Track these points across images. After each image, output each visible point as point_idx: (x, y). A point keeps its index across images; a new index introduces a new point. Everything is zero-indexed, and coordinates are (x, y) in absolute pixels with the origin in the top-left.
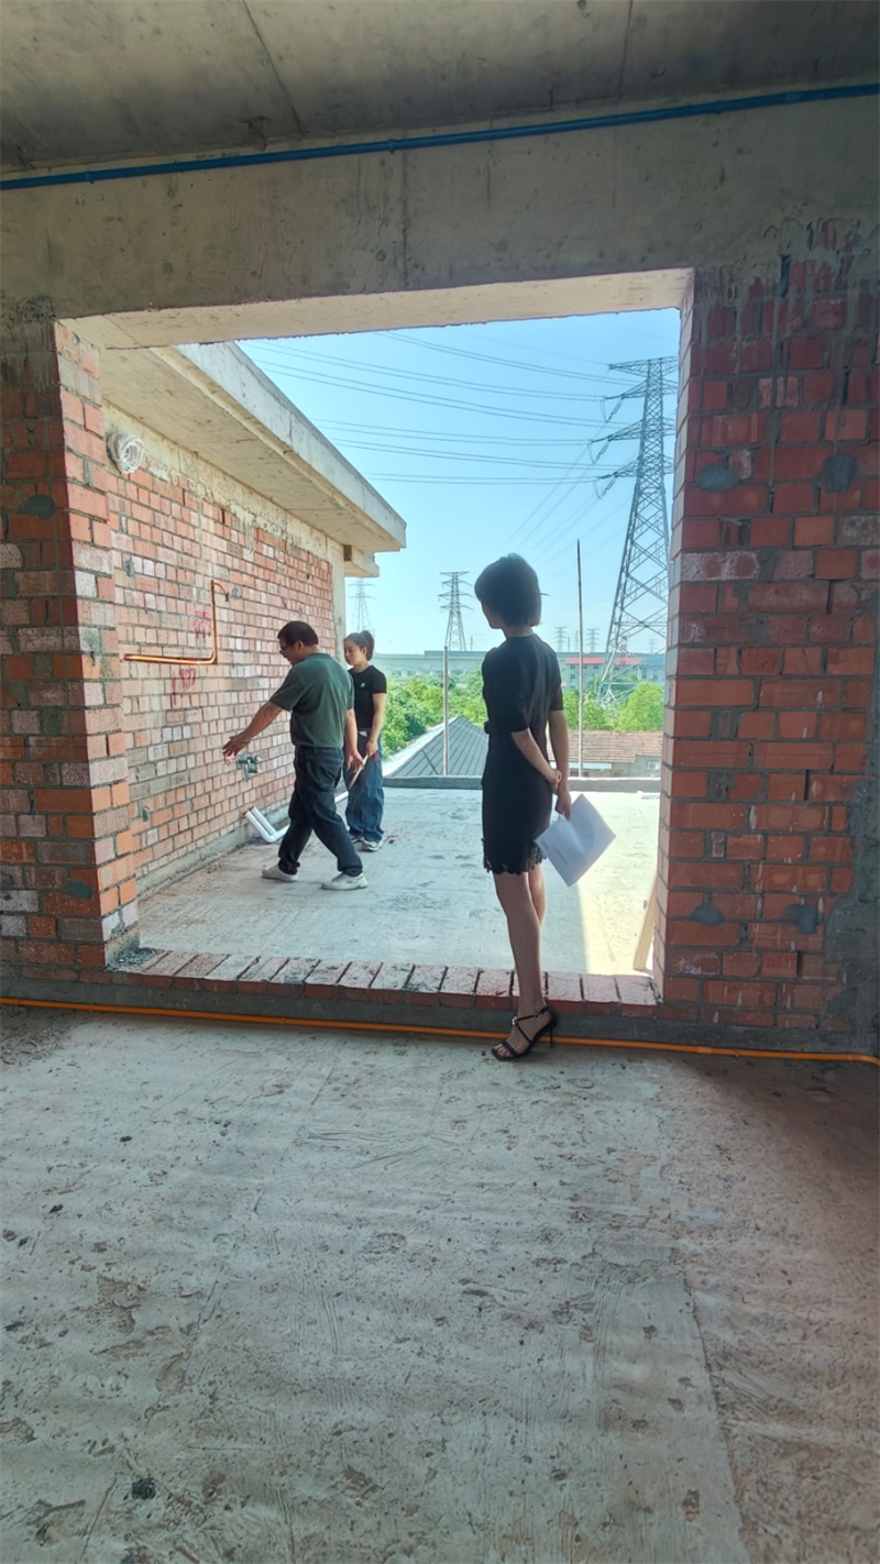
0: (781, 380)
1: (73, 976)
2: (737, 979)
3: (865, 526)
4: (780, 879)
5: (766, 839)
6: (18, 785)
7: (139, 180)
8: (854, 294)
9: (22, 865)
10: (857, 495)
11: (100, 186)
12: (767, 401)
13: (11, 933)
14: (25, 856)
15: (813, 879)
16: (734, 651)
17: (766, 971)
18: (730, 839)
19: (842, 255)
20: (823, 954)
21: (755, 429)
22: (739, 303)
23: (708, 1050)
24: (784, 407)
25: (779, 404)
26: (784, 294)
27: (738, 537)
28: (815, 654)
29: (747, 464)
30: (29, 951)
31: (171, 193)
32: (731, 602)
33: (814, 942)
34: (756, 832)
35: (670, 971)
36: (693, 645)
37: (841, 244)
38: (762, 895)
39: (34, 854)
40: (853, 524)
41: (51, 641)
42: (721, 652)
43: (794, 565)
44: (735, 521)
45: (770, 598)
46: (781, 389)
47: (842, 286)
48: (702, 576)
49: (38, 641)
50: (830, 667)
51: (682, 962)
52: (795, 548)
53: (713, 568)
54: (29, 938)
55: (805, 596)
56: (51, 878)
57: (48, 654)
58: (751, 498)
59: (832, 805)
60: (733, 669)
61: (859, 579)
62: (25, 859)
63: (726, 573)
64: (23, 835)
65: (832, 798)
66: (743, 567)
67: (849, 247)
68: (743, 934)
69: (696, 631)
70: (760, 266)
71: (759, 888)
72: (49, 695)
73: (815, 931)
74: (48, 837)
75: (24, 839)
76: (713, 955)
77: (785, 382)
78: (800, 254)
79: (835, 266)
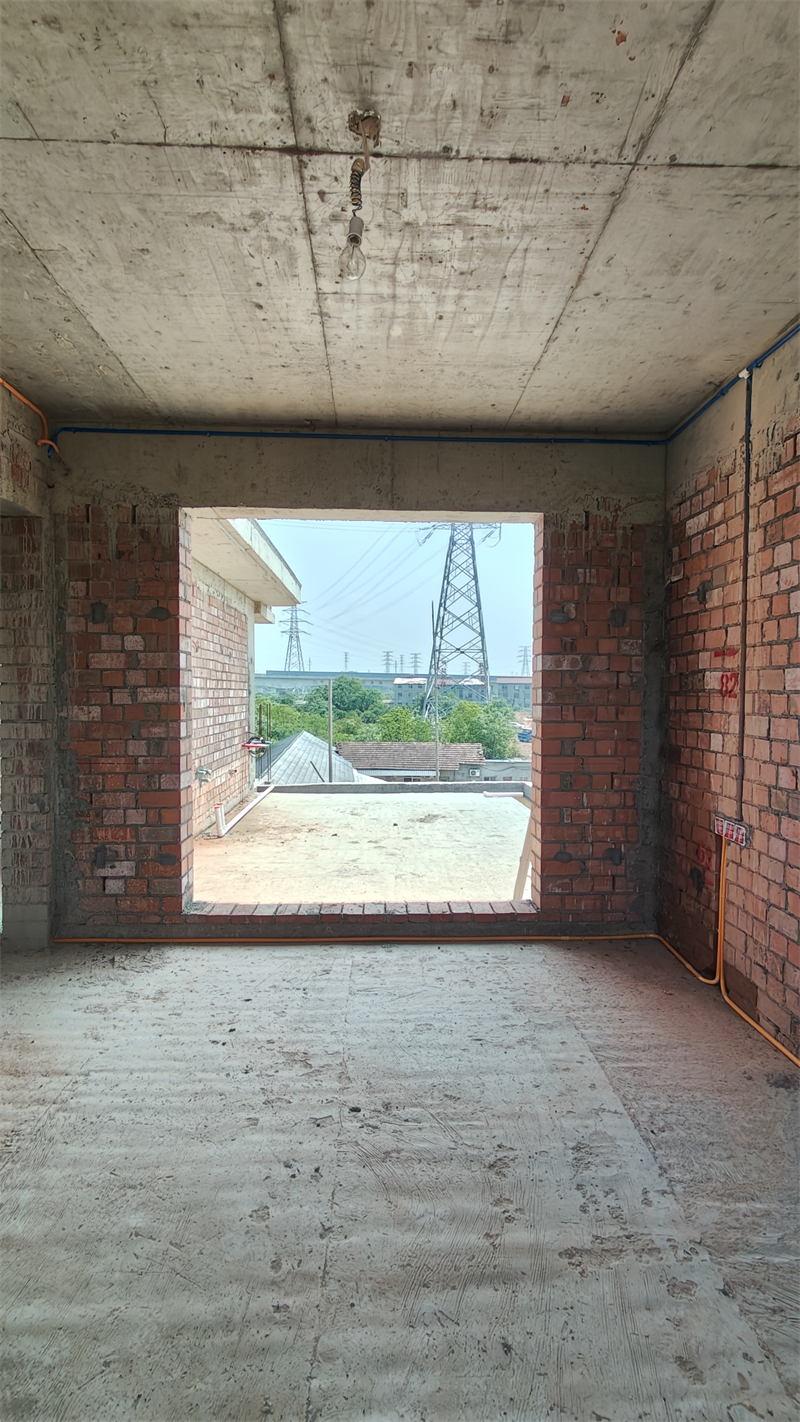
0: (588, 570)
1: (158, 919)
2: (581, 894)
3: (632, 645)
4: (601, 834)
5: (592, 812)
6: (127, 790)
7: (238, 438)
8: (620, 532)
9: (126, 844)
10: (628, 629)
11: (213, 438)
12: (581, 580)
13: (112, 892)
14: (128, 836)
15: (618, 834)
16: (571, 707)
17: (596, 888)
18: (574, 812)
19: (614, 514)
20: (626, 877)
21: (576, 594)
22: (566, 532)
23: (567, 938)
24: (589, 584)
25: (588, 582)
26: (587, 528)
27: (572, 648)
28: (612, 709)
29: (573, 611)
30: (125, 904)
31: (258, 446)
32: (568, 681)
33: (621, 869)
34: (587, 808)
35: (545, 893)
36: (549, 704)
37: (612, 509)
38: (592, 843)
39: (136, 836)
40: (626, 643)
41: (161, 696)
42: (565, 707)
43: (600, 663)
44: (569, 640)
45: (588, 680)
46: (588, 574)
47: (614, 529)
48: (553, 667)
49: (149, 696)
50: (620, 716)
51: (550, 886)
52: (599, 655)
53: (559, 663)
54: (126, 894)
55: (605, 679)
56: (147, 851)
57: (158, 704)
58: (577, 628)
59: (625, 791)
60: (571, 717)
61: (631, 672)
62: (129, 839)
63: (565, 666)
64: (128, 823)
65: (625, 788)
66: (574, 663)
67: (616, 511)
68: (583, 866)
69: (551, 697)
70: (575, 515)
71: (590, 840)
72: (155, 730)
73: (621, 863)
74: (147, 824)
75: (128, 826)
76: (567, 880)
77: (590, 572)
78: (594, 511)
79: (611, 520)
